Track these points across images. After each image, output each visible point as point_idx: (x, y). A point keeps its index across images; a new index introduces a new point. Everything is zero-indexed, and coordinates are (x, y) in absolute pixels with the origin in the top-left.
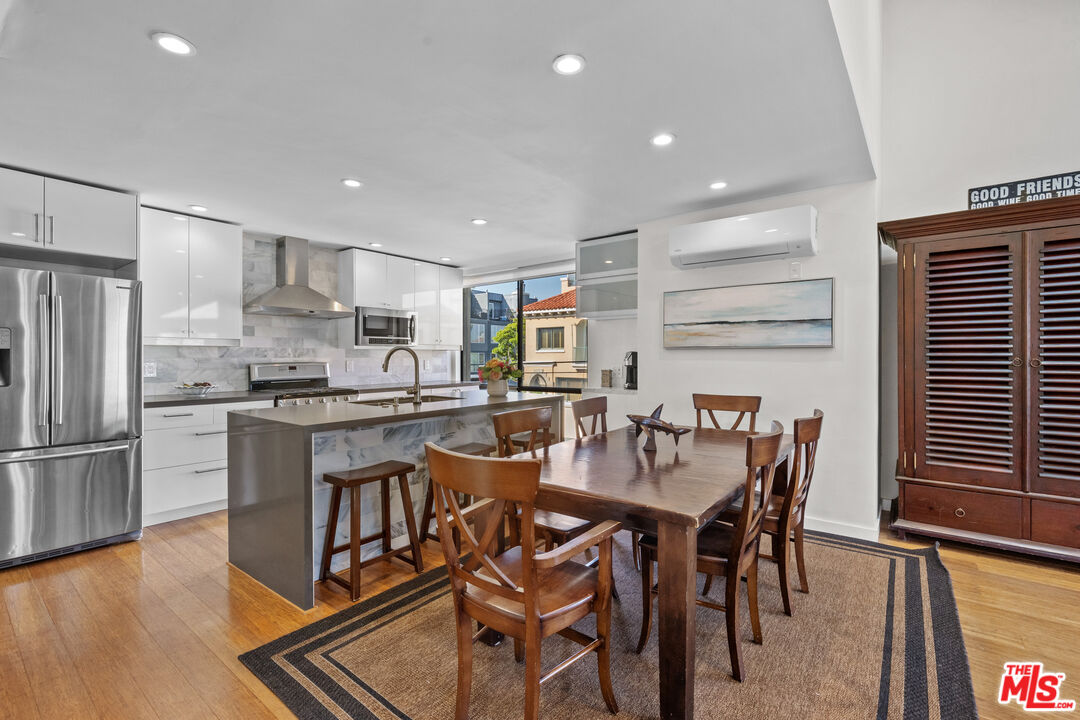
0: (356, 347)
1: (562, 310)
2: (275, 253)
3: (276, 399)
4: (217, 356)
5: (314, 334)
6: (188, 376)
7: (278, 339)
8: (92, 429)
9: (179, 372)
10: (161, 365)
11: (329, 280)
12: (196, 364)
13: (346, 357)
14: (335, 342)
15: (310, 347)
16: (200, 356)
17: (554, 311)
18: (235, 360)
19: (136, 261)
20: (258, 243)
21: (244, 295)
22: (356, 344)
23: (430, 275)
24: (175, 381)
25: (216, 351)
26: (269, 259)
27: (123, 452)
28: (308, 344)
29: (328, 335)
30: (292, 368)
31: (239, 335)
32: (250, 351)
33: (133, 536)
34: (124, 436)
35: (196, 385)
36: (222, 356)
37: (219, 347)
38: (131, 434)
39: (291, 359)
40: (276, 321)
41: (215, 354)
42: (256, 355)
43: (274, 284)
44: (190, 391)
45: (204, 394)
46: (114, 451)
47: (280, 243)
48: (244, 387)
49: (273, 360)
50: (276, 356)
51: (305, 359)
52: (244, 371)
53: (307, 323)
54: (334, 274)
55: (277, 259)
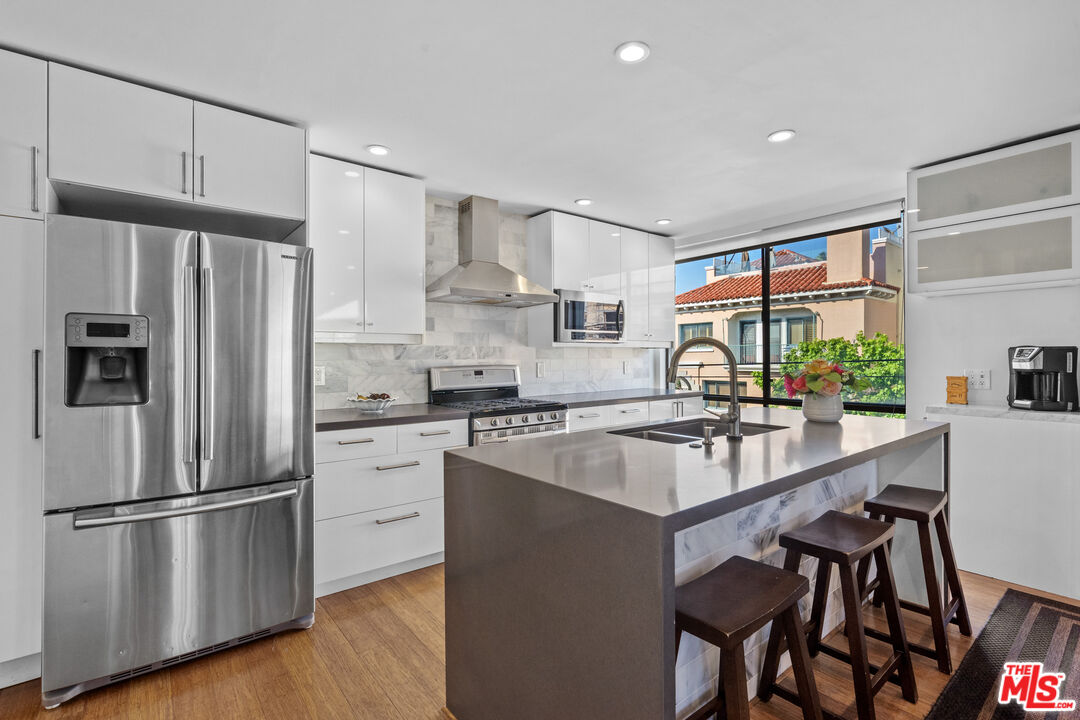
0: (555, 344)
1: (710, 303)
2: (457, 221)
3: (472, 417)
4: (393, 358)
5: (501, 327)
6: (362, 385)
7: (461, 335)
8: (253, 464)
9: (350, 379)
10: (330, 370)
11: (518, 255)
12: (369, 368)
13: (538, 358)
14: (524, 340)
15: (496, 345)
16: (373, 358)
17: (700, 304)
18: (413, 363)
19: (303, 223)
20: (438, 207)
21: (427, 276)
22: (556, 340)
23: (638, 246)
24: (346, 390)
25: (391, 350)
26: (451, 229)
27: (288, 500)
28: (495, 341)
29: (517, 328)
30: (479, 373)
31: (421, 329)
32: (430, 350)
33: (303, 622)
34: (290, 477)
35: (374, 397)
36: (398, 358)
37: (395, 345)
38: (300, 472)
39: (474, 361)
40: (459, 311)
41: (389, 355)
42: (437, 356)
43: (456, 262)
44: (366, 406)
45: (382, 409)
46: (278, 498)
47: (465, 207)
48: (423, 398)
49: (456, 362)
50: (459, 357)
51: (491, 361)
52: (424, 377)
53: (494, 313)
54: (523, 248)
55: (459, 229)
